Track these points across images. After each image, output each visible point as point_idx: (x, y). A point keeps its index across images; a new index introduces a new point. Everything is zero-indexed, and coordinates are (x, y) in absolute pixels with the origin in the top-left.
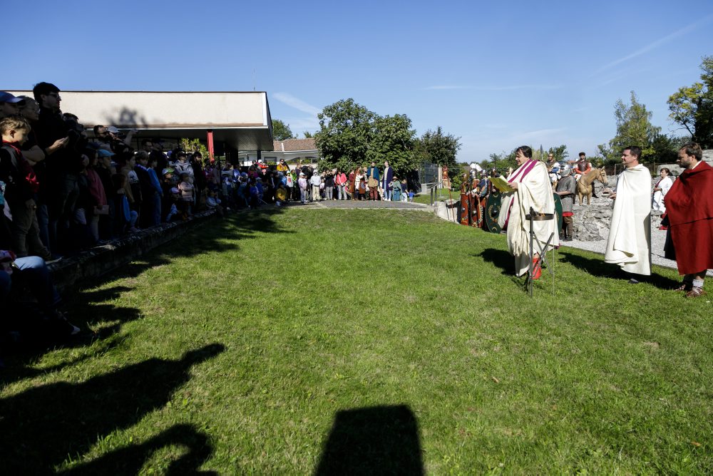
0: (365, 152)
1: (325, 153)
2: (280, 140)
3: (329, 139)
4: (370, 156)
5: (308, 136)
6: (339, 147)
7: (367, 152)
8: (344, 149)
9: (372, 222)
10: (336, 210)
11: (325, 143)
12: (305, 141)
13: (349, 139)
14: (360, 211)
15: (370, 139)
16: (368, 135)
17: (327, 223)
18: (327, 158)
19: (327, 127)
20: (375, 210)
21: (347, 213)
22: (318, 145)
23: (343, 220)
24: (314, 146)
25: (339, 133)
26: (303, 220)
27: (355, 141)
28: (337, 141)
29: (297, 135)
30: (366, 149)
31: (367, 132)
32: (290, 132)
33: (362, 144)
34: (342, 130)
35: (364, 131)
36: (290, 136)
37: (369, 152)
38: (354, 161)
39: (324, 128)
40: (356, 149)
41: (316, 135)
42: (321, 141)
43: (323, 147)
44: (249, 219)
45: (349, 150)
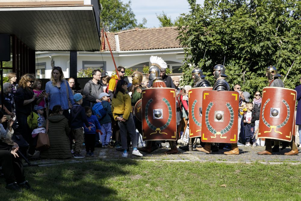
0: (274, 53)
1: (197, 56)
2: (114, 30)
3: (204, 29)
4: (284, 61)
5: (166, 22)
6: (225, 44)
7: (278, 53)
8: (233, 48)
9: (287, 190)
10: (217, 166)
11: (197, 37)
12: (159, 31)
13: (242, 30)
14: (265, 168)
15: (282, 28)
16: (279, 22)
17: (199, 190)
18: (201, 64)
19: (202, 6)
20: (293, 167)
21: (237, 171)
22: (183, 41)
23: (231, 185)
24: (177, 43)
25: (225, 18)
26: (152, 184)
27: (254, 32)
28: (221, 33)
29: (145, 21)
30: (276, 47)
31: (278, 15)
32: (132, 15)
33: (269, 39)
34: (230, 11)
35: (273, 15)
36: (131, 22)
37: (283, 53)
38: (252, 70)
39: (195, 10)
40: (257, 48)
41: (181, 20)
42: (189, 33)
43: (194, 43)
44: (63, 184)
45: (242, 49)
